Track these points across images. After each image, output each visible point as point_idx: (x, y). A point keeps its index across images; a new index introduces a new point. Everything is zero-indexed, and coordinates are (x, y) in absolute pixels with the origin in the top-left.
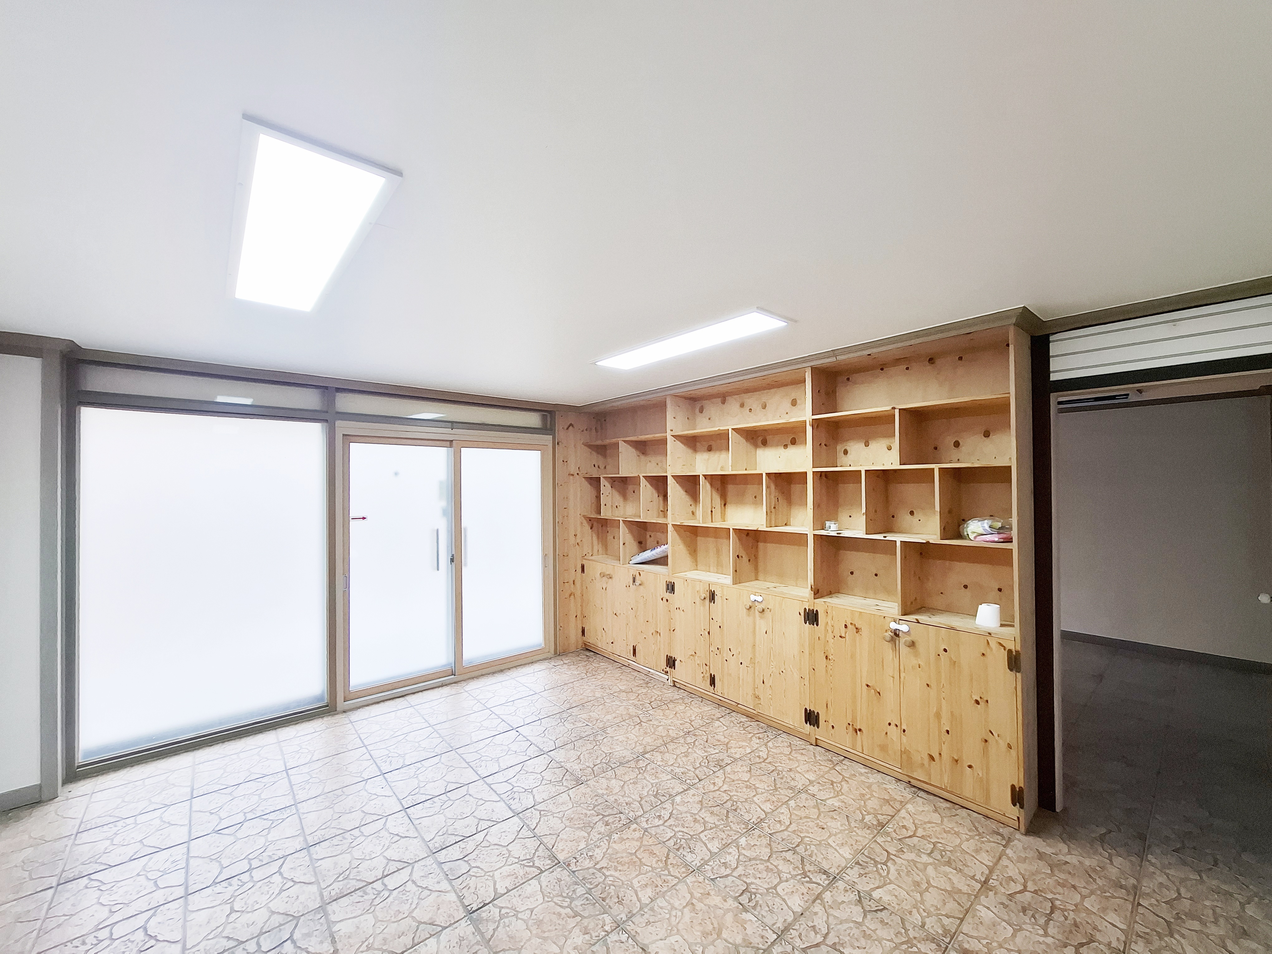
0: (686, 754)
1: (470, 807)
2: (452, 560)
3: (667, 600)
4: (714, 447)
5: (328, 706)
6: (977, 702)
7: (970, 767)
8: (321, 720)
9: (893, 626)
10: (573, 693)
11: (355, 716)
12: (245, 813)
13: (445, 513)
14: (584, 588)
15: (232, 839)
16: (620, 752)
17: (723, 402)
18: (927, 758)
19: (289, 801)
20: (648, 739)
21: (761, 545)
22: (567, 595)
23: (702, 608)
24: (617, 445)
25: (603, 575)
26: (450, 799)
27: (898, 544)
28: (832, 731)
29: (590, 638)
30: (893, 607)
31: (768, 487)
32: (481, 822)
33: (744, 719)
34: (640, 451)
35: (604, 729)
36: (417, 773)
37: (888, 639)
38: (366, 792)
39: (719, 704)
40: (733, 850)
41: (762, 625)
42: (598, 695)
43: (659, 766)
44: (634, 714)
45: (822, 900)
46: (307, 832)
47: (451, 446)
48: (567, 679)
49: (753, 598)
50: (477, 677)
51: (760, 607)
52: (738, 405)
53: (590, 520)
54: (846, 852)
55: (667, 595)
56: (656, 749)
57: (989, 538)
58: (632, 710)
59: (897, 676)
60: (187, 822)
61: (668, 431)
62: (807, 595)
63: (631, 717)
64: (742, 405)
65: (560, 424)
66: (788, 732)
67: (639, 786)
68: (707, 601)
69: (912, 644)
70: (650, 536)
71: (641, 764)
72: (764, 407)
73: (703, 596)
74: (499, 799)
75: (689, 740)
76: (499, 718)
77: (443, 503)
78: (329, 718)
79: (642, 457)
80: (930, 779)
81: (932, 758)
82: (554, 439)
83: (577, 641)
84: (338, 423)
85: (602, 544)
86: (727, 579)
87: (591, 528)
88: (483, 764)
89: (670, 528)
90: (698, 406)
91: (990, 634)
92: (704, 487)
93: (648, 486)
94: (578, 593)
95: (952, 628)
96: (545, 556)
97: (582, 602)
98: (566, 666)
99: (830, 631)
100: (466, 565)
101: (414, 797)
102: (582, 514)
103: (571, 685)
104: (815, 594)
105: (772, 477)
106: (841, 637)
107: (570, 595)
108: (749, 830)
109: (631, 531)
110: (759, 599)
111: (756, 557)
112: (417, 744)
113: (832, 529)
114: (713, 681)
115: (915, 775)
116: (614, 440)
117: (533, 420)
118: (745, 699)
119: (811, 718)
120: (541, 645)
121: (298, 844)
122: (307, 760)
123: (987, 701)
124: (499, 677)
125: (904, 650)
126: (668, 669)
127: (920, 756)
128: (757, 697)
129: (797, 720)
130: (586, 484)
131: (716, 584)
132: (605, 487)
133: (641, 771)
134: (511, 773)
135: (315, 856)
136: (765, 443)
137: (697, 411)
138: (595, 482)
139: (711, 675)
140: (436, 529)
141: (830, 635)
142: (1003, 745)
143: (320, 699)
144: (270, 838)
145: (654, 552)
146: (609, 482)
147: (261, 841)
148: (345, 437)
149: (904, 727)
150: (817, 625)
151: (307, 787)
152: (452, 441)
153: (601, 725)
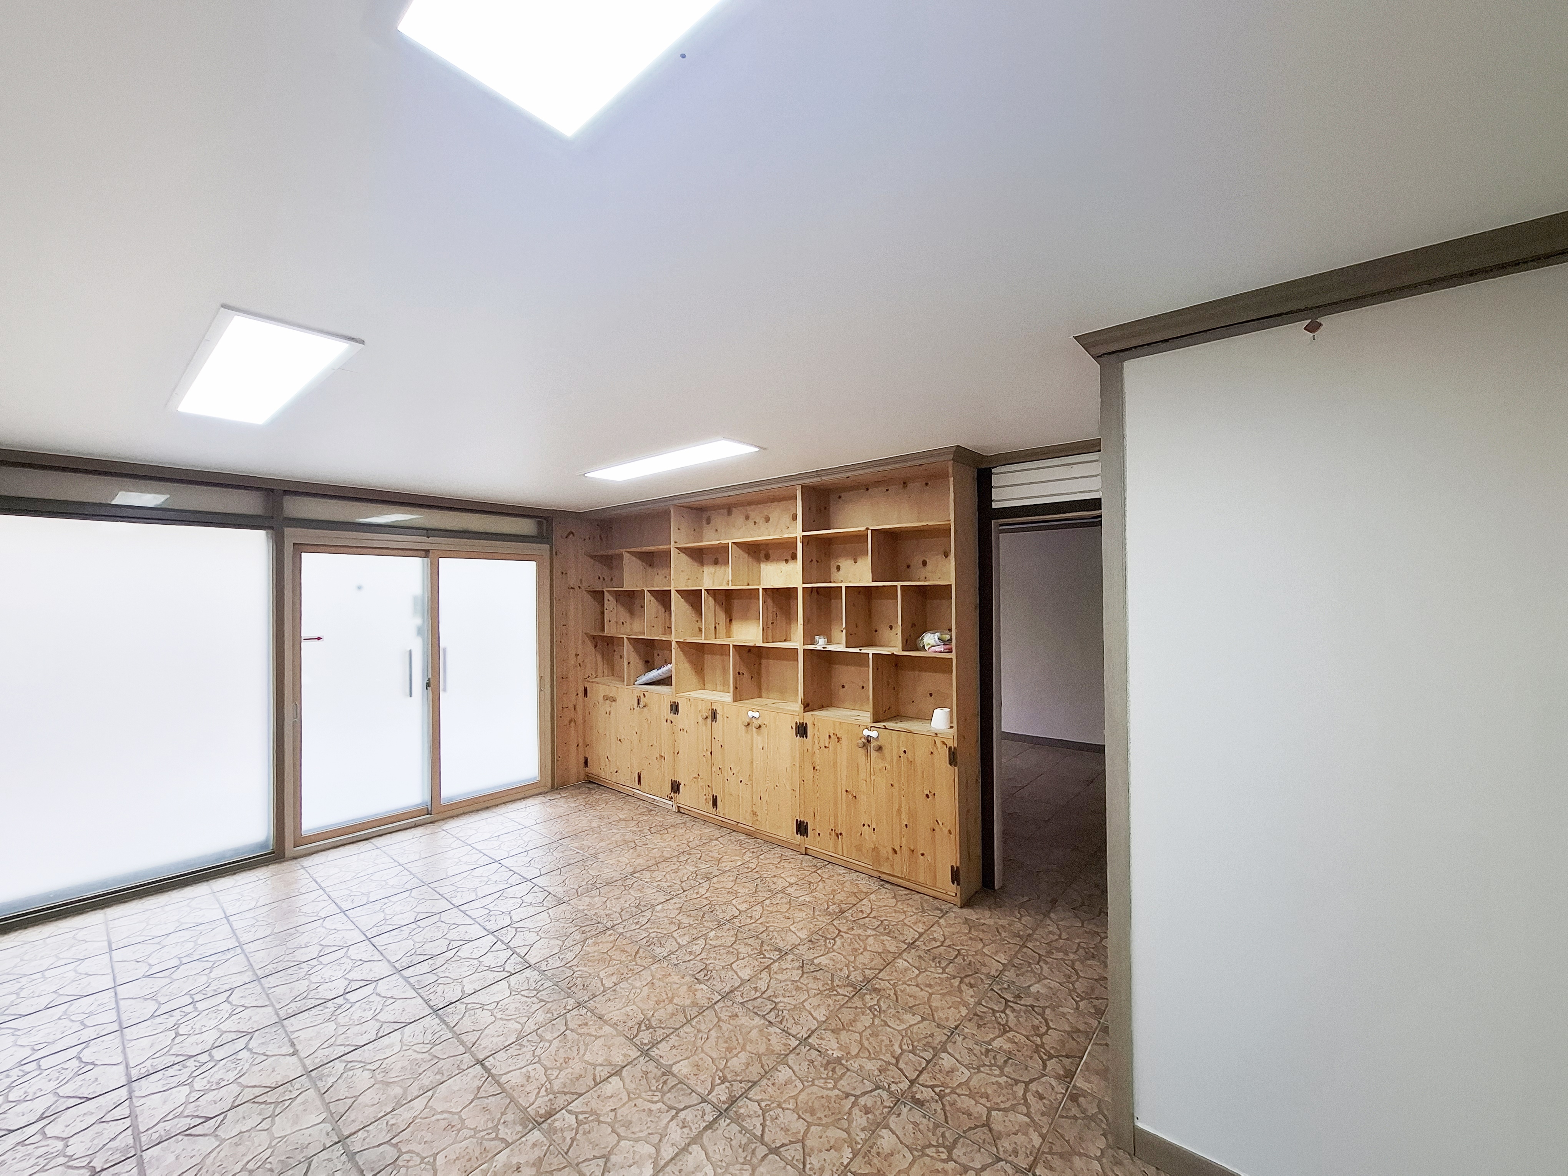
0: (676, 872)
1: (441, 931)
2: (428, 685)
3: (672, 722)
4: (720, 560)
5: (274, 853)
6: (927, 796)
7: (922, 855)
8: (265, 868)
9: (866, 733)
10: (567, 825)
11: (307, 862)
12: (179, 958)
13: (420, 632)
14: (587, 713)
15: (168, 980)
16: (608, 873)
17: (730, 513)
18: (890, 850)
19: (232, 943)
20: (640, 861)
21: (764, 661)
22: (567, 722)
23: (704, 727)
24: (621, 556)
25: (606, 698)
26: (419, 927)
27: (871, 656)
28: (818, 839)
29: (593, 769)
30: (866, 717)
31: (764, 602)
32: (452, 942)
33: (742, 837)
34: (647, 563)
35: (595, 856)
36: (384, 907)
37: (861, 745)
38: (324, 929)
39: (721, 825)
40: (701, 942)
41: (759, 740)
42: (594, 824)
43: (647, 882)
44: (630, 840)
45: (770, 969)
46: (256, 967)
47: (426, 557)
48: (562, 811)
49: (751, 714)
50: (457, 816)
51: (756, 723)
52: (742, 518)
53: (594, 637)
54: (803, 935)
55: (671, 716)
56: (648, 868)
57: (937, 649)
58: (629, 836)
59: (868, 780)
60: (110, 971)
61: (672, 543)
62: (798, 709)
63: (626, 842)
64: (747, 518)
65: (558, 533)
66: (782, 845)
67: (622, 901)
68: (709, 720)
69: (880, 749)
70: (658, 655)
71: (629, 882)
72: (767, 520)
73: (705, 714)
74: (473, 922)
75: (683, 858)
76: (481, 852)
77: (418, 621)
78: (276, 866)
79: (649, 570)
80: (893, 870)
81: (895, 851)
82: (551, 548)
83: (578, 773)
84: (288, 531)
85: (608, 664)
86: (728, 697)
87: (596, 647)
88: (459, 895)
89: (674, 644)
90: (705, 516)
91: (936, 734)
92: (707, 602)
93: (652, 599)
94: (580, 720)
95: (910, 732)
96: (541, 679)
97: (584, 729)
98: (563, 800)
99: (816, 743)
100: (445, 690)
101: (380, 928)
102: (584, 632)
103: (566, 817)
104: (805, 708)
105: (770, 593)
106: (825, 747)
107: (570, 721)
108: (720, 925)
109: (637, 651)
110: (757, 715)
111: (759, 674)
112: (384, 883)
113: (820, 643)
114: (715, 804)
115: (883, 869)
116: (617, 551)
117: (526, 526)
118: (744, 818)
119: (802, 828)
120: (535, 778)
121: (247, 977)
122: (252, 906)
123: (934, 794)
124: (485, 815)
125: (874, 754)
126: (672, 795)
127: (885, 851)
128: (755, 814)
129: (788, 832)
130: (588, 598)
131: (717, 702)
132: (610, 602)
133: (627, 888)
134: (489, 899)
135: (267, 986)
136: (767, 558)
137: (704, 523)
138: (598, 596)
139: (713, 796)
140: (409, 649)
141: (817, 746)
142: (946, 831)
143: (264, 845)
144: (212, 975)
145: (660, 671)
146: (613, 597)
147: (204, 979)
148: (296, 546)
149: (874, 826)
150: (806, 737)
151: (253, 930)
152: (428, 550)
153: (593, 852)
